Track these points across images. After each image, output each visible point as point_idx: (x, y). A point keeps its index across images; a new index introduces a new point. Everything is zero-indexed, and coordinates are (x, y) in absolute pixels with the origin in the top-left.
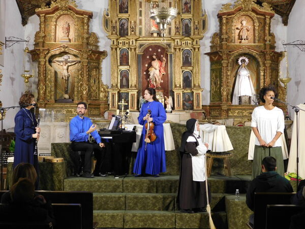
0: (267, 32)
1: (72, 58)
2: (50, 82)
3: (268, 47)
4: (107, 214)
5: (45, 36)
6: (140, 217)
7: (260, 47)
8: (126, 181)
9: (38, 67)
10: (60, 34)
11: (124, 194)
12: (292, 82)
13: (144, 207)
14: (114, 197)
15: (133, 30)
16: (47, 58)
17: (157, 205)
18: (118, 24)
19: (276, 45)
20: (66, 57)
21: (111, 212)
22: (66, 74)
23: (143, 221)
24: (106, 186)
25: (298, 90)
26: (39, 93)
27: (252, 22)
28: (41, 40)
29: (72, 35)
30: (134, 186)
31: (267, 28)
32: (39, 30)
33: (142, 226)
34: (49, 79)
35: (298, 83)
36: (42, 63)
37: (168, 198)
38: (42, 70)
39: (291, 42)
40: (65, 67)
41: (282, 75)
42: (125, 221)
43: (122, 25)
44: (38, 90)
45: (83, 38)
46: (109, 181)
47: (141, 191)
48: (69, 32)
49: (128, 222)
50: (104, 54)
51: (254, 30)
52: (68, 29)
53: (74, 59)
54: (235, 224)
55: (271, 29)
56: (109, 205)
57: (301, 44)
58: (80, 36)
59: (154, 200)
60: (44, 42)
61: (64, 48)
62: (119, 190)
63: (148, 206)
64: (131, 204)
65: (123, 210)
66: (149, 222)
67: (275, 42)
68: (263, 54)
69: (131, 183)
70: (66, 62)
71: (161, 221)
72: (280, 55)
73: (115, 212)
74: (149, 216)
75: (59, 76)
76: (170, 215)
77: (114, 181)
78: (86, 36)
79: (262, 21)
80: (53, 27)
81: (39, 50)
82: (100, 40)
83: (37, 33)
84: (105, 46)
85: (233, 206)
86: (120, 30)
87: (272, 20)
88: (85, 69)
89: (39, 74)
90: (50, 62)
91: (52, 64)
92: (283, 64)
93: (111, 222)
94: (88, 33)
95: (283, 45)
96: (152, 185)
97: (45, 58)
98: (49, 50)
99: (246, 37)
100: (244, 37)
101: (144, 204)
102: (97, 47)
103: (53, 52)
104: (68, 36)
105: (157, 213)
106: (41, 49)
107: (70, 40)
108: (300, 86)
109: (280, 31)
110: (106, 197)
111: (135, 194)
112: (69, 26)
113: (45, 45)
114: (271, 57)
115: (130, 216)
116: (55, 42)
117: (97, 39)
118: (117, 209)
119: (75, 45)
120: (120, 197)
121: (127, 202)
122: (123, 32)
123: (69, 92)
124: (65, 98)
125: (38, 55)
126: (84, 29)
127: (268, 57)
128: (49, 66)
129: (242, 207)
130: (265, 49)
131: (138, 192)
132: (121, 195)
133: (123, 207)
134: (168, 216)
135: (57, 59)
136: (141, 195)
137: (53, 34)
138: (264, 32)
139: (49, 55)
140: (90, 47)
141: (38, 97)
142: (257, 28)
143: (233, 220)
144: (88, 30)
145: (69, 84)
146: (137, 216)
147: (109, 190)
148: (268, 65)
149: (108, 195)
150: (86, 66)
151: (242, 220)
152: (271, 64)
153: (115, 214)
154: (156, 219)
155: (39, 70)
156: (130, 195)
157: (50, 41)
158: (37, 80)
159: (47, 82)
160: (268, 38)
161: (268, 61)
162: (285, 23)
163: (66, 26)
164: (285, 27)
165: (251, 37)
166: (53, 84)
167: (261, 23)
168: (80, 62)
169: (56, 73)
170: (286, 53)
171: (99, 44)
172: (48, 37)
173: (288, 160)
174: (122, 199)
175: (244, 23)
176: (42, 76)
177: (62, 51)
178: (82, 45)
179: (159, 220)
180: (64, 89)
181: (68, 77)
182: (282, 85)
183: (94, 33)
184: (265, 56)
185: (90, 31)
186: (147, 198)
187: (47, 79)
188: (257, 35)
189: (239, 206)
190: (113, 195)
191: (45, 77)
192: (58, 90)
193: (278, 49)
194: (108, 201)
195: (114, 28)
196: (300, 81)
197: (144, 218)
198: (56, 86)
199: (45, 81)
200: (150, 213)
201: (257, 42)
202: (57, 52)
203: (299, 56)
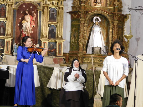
3: (116, 10)
7: (110, 9)
12: (134, 38)
19: (122, 9)
25: (137, 45)
35: (138, 40)
39: (134, 7)
41: (126, 32)
57: (141, 9)
67: (122, 7)
68: (112, 15)
72: (126, 17)
92: (128, 24)
95: (128, 9)
99: (99, 2)
108: (140, 42)
114: (119, 18)
127: (116, 18)
130: (114, 11)
148: (115, 24)
152: (118, 23)
160: (117, 3)
161: (116, 21)
165: (104, 2)
170: (130, 16)
173: (127, 98)
182: (126, 40)
184: (114, 17)
193: (124, 12)
196: (140, 38)
201: (108, 5)
203: (139, 18)
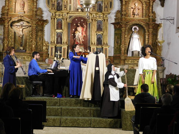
0: (151, 11)
1: (25, 24)
2: (11, 38)
3: (151, 21)
4: (50, 118)
5: (8, 9)
6: (71, 120)
7: (146, 20)
8: (62, 100)
9: (3, 29)
10: (18, 8)
11: (60, 107)
12: (166, 42)
13: (72, 114)
14: (55, 109)
15: (66, 7)
16: (10, 23)
17: (80, 114)
18: (56, 3)
19: (156, 19)
20: (21, 23)
21: (53, 117)
22: (22, 34)
23: (72, 122)
24: (50, 102)
25: (169, 48)
26: (4, 46)
27: (141, 4)
28: (6, 12)
29: (26, 9)
30: (67, 102)
31: (151, 8)
32: (4, 5)
33: (71, 125)
34: (10, 37)
35: (169, 44)
36: (7, 26)
37: (87, 110)
38: (6, 31)
39: (165, 18)
40: (21, 29)
41: (159, 38)
42: (61, 122)
43: (58, 4)
44: (3, 44)
45: (33, 11)
46: (51, 99)
47: (71, 105)
48: (24, 7)
49: (63, 123)
50: (46, 21)
51: (143, 9)
52: (24, 5)
53: (27, 24)
54: (126, 124)
55: (153, 9)
56: (52, 113)
57: (171, 19)
58: (31, 10)
59: (78, 111)
60: (8, 13)
61: (20, 17)
62: (57, 105)
63: (75, 114)
64: (64, 113)
65: (60, 116)
66: (75, 123)
67: (156, 17)
68: (148, 25)
69: (65, 101)
70: (22, 26)
71: (82, 123)
72: (159, 26)
73: (56, 117)
74: (75, 119)
75: (17, 35)
76: (88, 119)
77: (55, 99)
78: (35, 10)
79: (148, 4)
80: (14, 3)
81: (5, 18)
82: (44, 13)
83: (3, 7)
84: (47, 16)
85: (125, 114)
86: (57, 6)
87: (154, 3)
88: (34, 31)
89: (4, 33)
90: (11, 25)
91: (13, 27)
92: (161, 31)
93: (52, 123)
94: (36, 8)
95: (160, 19)
96: (77, 102)
97: (8, 23)
98: (11, 18)
99: (137, 14)
100: (136, 13)
101: (72, 113)
102: (42, 17)
103: (13, 20)
104: (23, 10)
105: (80, 118)
106: (6, 17)
107: (24, 12)
109: (159, 10)
110: (50, 108)
111: (67, 107)
112: (24, 3)
113: (9, 15)
114: (153, 27)
115: (64, 119)
116: (15, 13)
117: (42, 12)
118: (57, 116)
119: (28, 16)
120: (58, 109)
121: (62, 112)
122: (59, 8)
123: (23, 45)
124: (20, 49)
125: (4, 21)
126: (34, 5)
127: (151, 26)
128: (10, 28)
129: (130, 115)
130: (149, 21)
131: (69, 106)
132: (59, 107)
133: (60, 115)
134: (87, 120)
135: (16, 24)
136: (71, 108)
137: (14, 8)
138: (149, 11)
139: (11, 21)
140: (38, 17)
141: (3, 48)
142: (144, 8)
143: (124, 122)
144: (37, 6)
145: (24, 40)
146: (68, 119)
147: (51, 105)
148: (150, 32)
149: (51, 107)
150: (35, 29)
151: (130, 122)
152: (153, 31)
153: (55, 118)
154: (79, 121)
155: (4, 31)
156: (64, 107)
157: (12, 12)
158: (2, 37)
159: (9, 39)
160: (151, 14)
161: (151, 30)
162: (163, 5)
163: (23, 3)
164: (163, 8)
165: (140, 14)
166: (13, 40)
167: (147, 5)
168: (31, 26)
169: (15, 33)
170: (162, 25)
171: (43, 15)
172: (11, 10)
174: (59, 110)
175: (137, 4)
176: (6, 35)
177: (19, 19)
178: (32, 16)
179: (81, 122)
180: (20, 44)
181: (23, 36)
182: (159, 44)
183: (40, 8)
184: (149, 25)
185: (37, 7)
186: (74, 109)
187: (9, 37)
188: (144, 12)
189: (128, 114)
190: (54, 107)
191: (8, 35)
192: (16, 44)
193: (158, 21)
194: (51, 111)
195: (53, 5)
197: (72, 120)
198: (15, 41)
199: (8, 38)
200: (76, 118)
201: (144, 17)
202: (16, 20)
203: (170, 27)
